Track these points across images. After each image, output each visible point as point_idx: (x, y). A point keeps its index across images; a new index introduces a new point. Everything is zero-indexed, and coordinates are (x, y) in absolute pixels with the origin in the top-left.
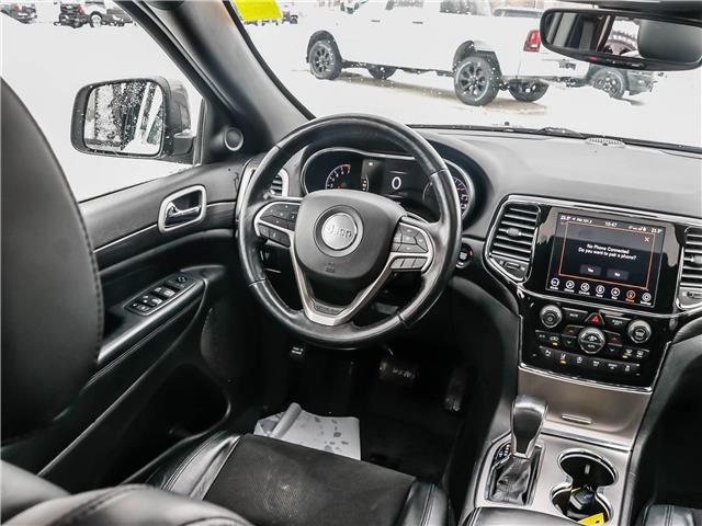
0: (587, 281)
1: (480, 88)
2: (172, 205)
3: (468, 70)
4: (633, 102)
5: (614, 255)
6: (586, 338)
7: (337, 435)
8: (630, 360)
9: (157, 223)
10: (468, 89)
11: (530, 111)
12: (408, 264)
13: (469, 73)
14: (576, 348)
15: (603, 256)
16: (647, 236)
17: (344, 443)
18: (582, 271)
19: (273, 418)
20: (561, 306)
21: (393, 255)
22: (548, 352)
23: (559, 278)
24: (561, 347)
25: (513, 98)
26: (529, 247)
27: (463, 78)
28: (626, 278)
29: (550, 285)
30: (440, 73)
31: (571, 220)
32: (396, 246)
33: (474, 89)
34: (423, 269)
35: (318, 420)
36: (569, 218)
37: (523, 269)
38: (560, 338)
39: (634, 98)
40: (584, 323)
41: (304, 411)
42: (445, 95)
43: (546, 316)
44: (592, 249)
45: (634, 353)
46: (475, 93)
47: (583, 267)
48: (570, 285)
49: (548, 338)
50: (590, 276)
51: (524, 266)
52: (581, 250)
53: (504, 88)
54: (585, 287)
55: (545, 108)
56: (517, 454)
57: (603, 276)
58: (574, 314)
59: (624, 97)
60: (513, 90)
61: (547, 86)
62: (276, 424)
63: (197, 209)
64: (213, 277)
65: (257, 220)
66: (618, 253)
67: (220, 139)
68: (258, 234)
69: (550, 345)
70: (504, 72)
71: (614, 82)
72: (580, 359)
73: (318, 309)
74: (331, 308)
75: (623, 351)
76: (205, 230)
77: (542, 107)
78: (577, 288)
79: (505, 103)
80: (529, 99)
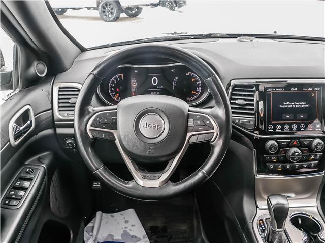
0: (287, 123)
1: (112, 13)
2: (14, 124)
3: (104, 5)
4: (180, 12)
5: (298, 106)
6: (293, 154)
7: (127, 222)
8: (313, 160)
9: (9, 141)
10: (106, 15)
11: (137, 21)
12: (201, 138)
13: (105, 7)
14: (286, 160)
15: (293, 107)
16: (313, 92)
17: (132, 226)
18: (284, 118)
19: (90, 225)
20: (276, 140)
21: (189, 134)
22: (272, 166)
23: (273, 124)
24: (278, 161)
25: (127, 16)
26: (253, 110)
27: (103, 9)
28: (306, 118)
29: (268, 129)
30: (89, 8)
31: (273, 90)
32: (190, 128)
33: (109, 14)
34: (212, 140)
35: (112, 216)
36: (271, 89)
37: (252, 123)
38: (277, 157)
39: (180, 9)
40: (289, 146)
41: (103, 214)
42: (95, 19)
43: (270, 148)
44: (287, 105)
45: (316, 156)
46: (110, 16)
47: (283, 115)
48: (279, 127)
49: (270, 158)
50: (288, 120)
51: (252, 121)
52: (281, 106)
53: (123, 12)
54: (287, 126)
55: (143, 18)
56: (278, 230)
57: (295, 119)
58: (284, 142)
59: (175, 9)
60: (126, 13)
61: (141, 8)
62: (93, 227)
63: (29, 122)
64: (47, 161)
65: (89, 127)
66: (300, 105)
67: (33, 70)
68: (91, 136)
69: (272, 162)
70: (122, 4)
71: (170, 3)
72: (288, 166)
73: (145, 178)
74: (153, 175)
75: (310, 156)
76: (37, 134)
77: (141, 19)
78: (283, 128)
79: (124, 19)
80: (135, 15)
